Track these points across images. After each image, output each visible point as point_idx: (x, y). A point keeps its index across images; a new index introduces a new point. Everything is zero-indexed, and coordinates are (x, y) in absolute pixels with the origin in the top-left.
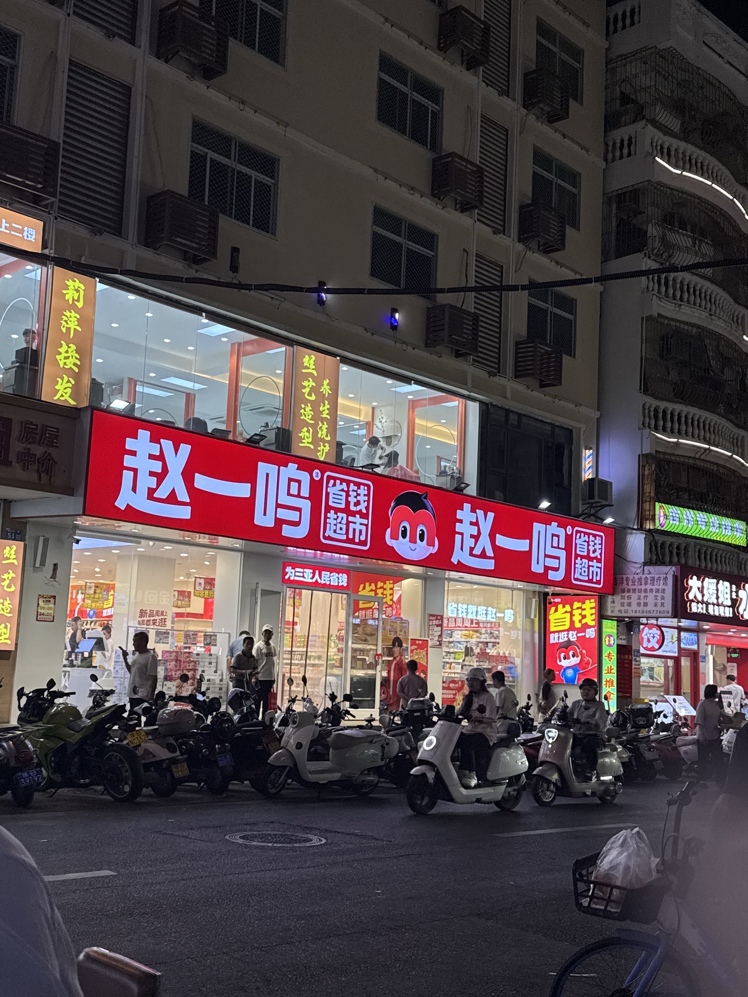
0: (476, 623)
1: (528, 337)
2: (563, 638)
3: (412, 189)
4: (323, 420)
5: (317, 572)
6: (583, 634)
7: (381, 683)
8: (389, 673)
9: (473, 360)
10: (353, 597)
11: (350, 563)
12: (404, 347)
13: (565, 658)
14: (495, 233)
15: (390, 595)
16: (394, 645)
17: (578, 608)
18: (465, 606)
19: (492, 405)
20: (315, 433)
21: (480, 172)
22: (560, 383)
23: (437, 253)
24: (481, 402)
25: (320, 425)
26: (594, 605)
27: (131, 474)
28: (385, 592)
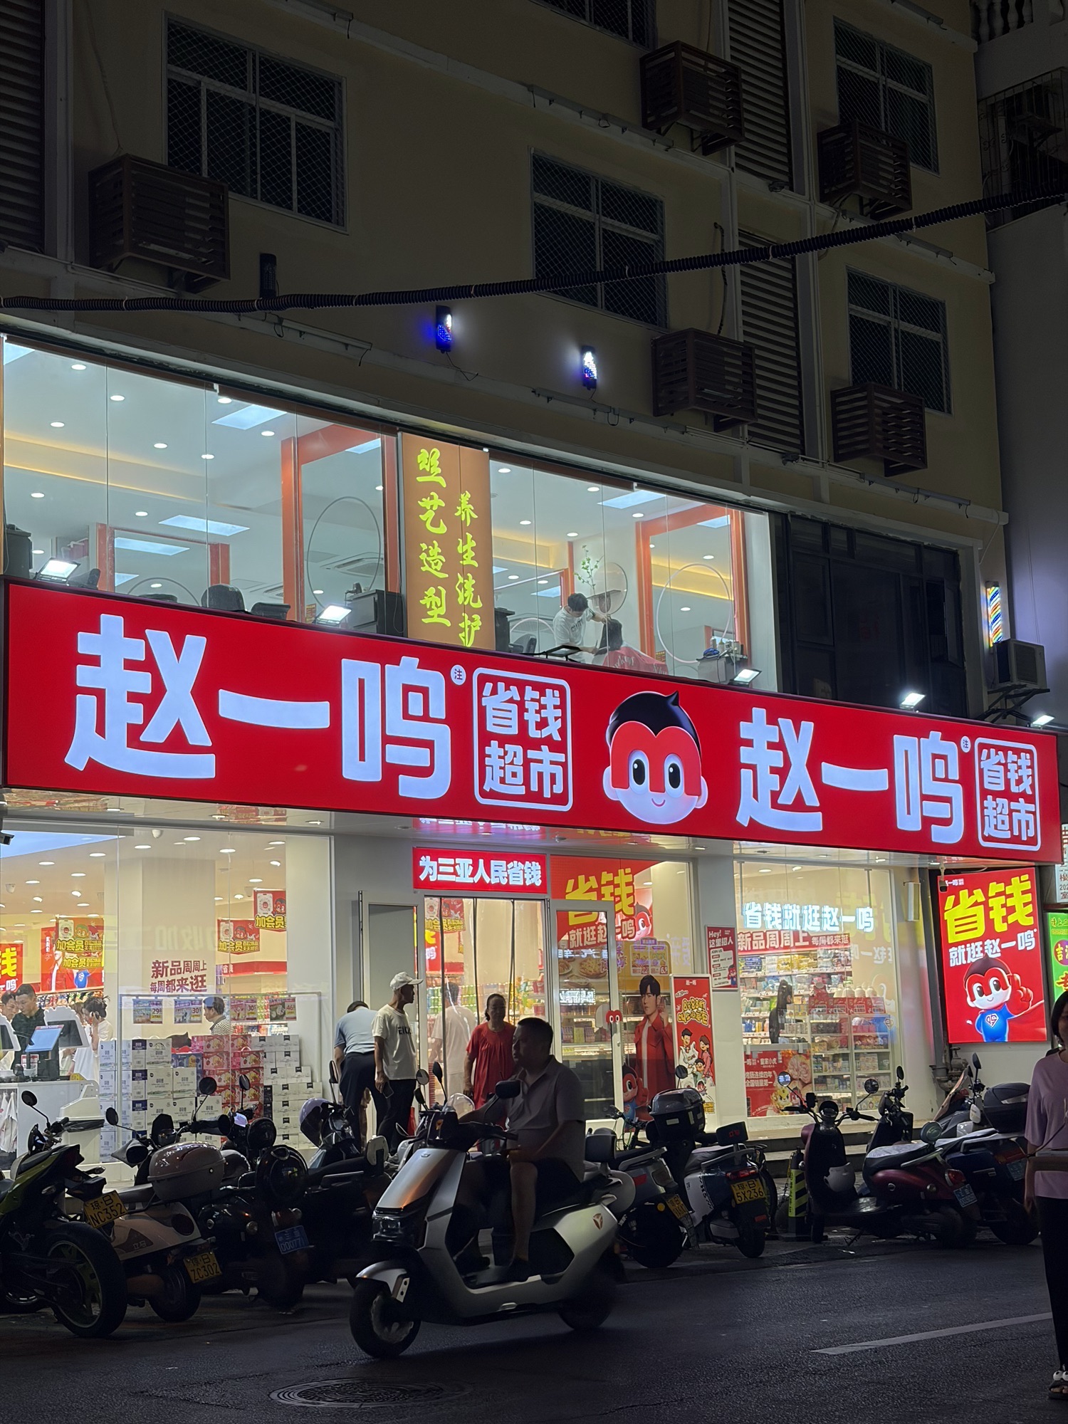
0: (805, 939)
1: (855, 382)
2: (974, 954)
3: (605, 117)
4: (465, 570)
5: (481, 861)
6: (1012, 944)
7: (624, 1068)
8: (638, 1045)
9: (750, 433)
10: (556, 905)
11: (543, 838)
12: (612, 416)
13: (981, 993)
14: (772, 189)
15: (628, 895)
16: (643, 991)
17: (998, 894)
18: (777, 908)
19: (794, 516)
20: (452, 596)
21: (733, 74)
22: (924, 463)
23: (662, 237)
24: (771, 512)
25: (461, 580)
26: (1028, 886)
27: (93, 699)
28: (617, 892)
